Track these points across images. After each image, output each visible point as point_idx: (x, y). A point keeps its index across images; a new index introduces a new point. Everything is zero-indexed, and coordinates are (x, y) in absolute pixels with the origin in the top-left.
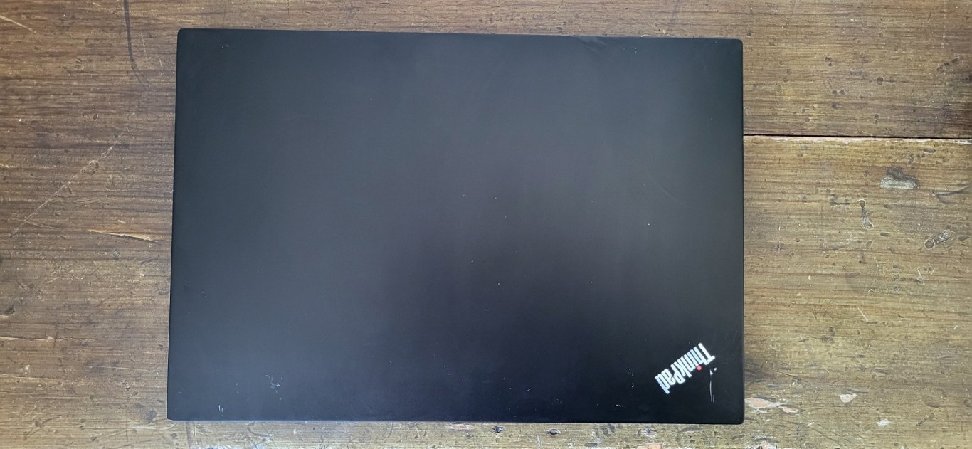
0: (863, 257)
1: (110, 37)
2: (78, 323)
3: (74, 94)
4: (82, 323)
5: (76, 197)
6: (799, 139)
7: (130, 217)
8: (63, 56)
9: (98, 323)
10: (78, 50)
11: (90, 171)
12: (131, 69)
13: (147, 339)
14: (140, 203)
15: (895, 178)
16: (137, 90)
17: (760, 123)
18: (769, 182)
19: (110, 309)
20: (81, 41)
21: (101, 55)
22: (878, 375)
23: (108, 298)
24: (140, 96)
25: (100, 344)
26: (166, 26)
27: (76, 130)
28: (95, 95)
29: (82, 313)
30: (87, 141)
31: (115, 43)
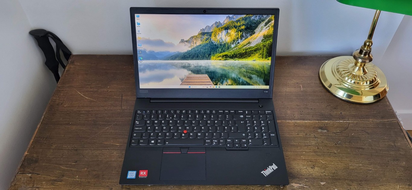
0: (318, 147)
1: (117, 103)
2: (94, 165)
3: (105, 114)
5: (101, 136)
6: (293, 121)
7: (114, 140)
8: (104, 106)
9: (100, 165)
10: (108, 105)
11: (106, 130)
12: (121, 109)
15: (321, 129)
16: (121, 113)
19: (104, 162)
22: (330, 177)
23: (105, 159)
25: (100, 170)
27: (104, 121)
28: (110, 114)
29: (96, 163)
30: (106, 123)
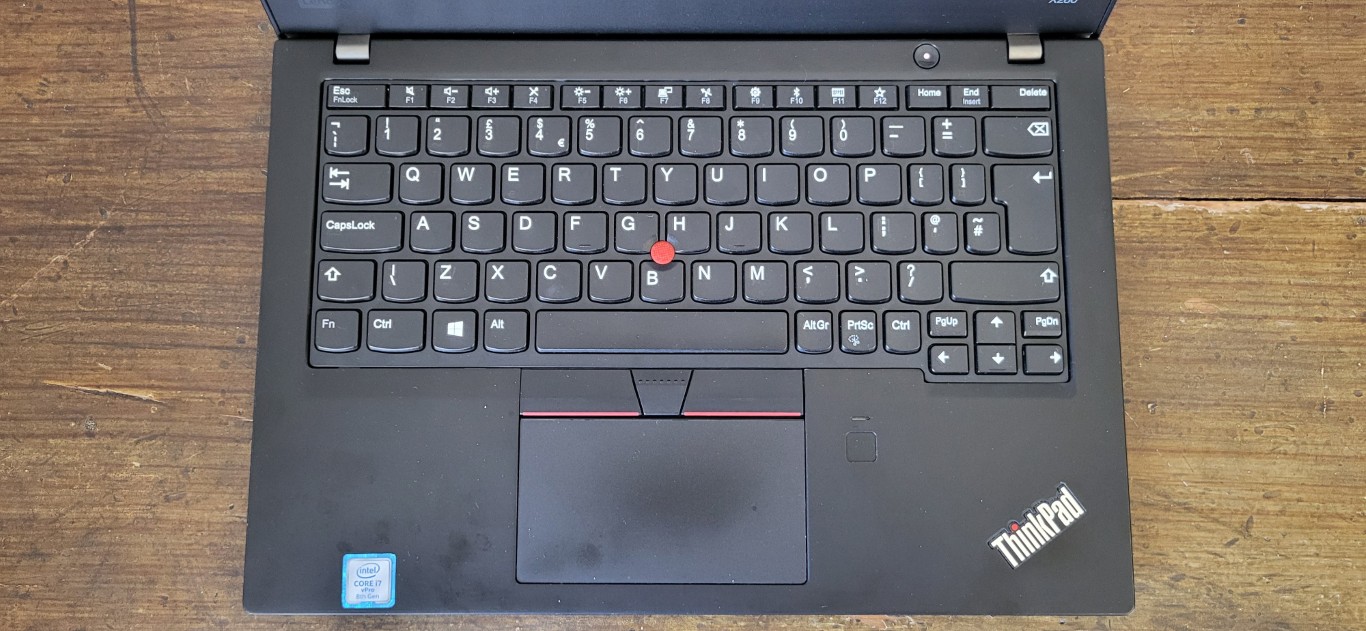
1: (101, 41)
2: (14, 555)
3: (32, 140)
4: (23, 555)
5: (24, 322)
6: (1346, 206)
7: (120, 357)
8: (18, 74)
9: (49, 555)
10: (44, 63)
11: (53, 275)
12: (135, 95)
13: (139, 586)
14: (139, 332)
16: (144, 131)
17: (1273, 178)
18: (1297, 285)
19: (74, 529)
20: (49, 49)
21: (83, 71)
23: (73, 508)
24: (150, 141)
25: (53, 595)
26: (199, 20)
27: (32, 202)
28: (68, 140)
29: (23, 536)
30: (49, 221)
31: (109, 52)
